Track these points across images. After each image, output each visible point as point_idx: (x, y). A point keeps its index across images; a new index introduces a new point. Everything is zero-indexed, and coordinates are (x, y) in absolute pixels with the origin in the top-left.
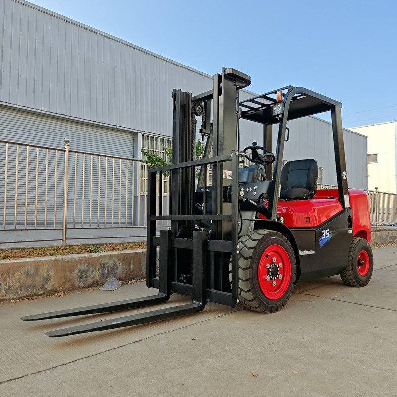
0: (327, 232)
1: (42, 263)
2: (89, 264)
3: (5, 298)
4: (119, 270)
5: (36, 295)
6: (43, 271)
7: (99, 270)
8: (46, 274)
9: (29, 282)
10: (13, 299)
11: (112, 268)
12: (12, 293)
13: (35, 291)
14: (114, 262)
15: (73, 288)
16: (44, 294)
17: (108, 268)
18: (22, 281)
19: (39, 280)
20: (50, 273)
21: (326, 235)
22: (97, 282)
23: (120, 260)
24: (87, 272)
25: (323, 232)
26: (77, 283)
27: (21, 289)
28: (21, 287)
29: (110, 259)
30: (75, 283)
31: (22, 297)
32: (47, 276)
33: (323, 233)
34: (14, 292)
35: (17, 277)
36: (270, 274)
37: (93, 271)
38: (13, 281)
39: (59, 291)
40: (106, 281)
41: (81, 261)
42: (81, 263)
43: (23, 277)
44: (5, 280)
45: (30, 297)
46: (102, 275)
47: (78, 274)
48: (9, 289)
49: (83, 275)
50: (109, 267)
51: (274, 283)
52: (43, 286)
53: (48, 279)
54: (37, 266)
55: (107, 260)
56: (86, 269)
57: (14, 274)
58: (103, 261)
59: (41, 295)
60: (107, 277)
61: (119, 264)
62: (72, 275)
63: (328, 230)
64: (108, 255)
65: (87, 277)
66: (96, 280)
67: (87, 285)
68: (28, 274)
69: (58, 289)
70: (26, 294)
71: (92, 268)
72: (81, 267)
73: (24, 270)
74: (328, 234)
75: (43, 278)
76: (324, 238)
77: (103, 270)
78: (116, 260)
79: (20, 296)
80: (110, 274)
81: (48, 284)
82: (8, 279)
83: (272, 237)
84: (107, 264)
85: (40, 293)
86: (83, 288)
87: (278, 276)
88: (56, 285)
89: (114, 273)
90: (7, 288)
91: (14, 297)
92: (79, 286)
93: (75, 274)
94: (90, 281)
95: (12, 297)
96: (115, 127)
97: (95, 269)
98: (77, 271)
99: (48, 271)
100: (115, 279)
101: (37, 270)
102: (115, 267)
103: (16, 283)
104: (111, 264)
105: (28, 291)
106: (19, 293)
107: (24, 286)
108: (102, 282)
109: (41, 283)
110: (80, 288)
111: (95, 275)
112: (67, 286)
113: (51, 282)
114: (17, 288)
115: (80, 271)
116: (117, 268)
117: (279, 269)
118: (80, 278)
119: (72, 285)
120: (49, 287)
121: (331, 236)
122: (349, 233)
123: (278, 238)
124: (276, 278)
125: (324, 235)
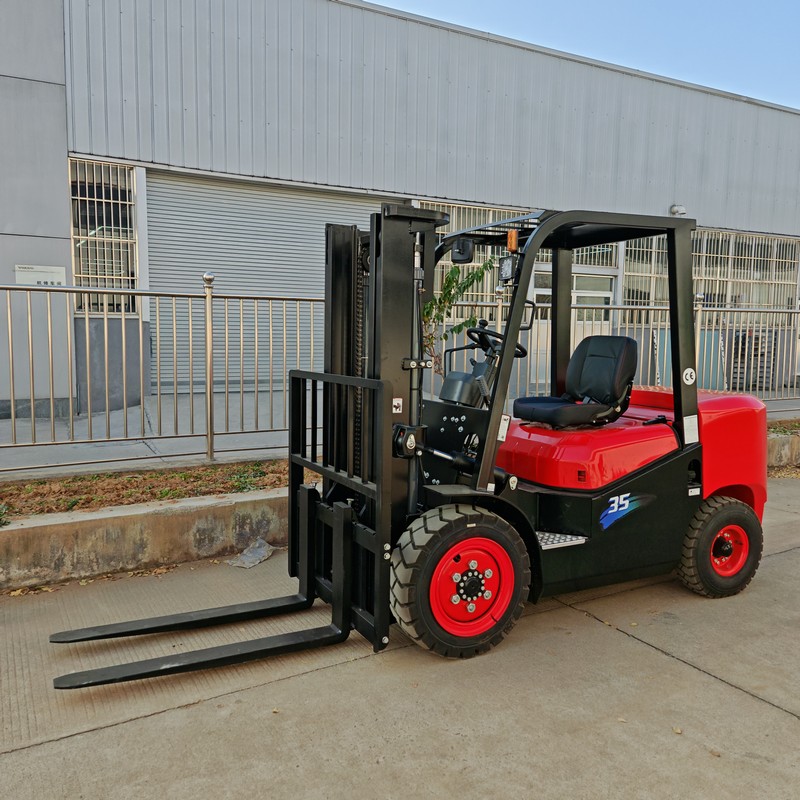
0: (625, 499)
1: (132, 520)
2: (215, 518)
3: (73, 576)
4: (272, 527)
5: (123, 570)
6: (134, 533)
7: (234, 528)
8: (138, 538)
9: (111, 550)
10: (85, 578)
11: (259, 523)
12: (83, 569)
13: (121, 565)
14: (263, 512)
15: (188, 559)
16: (137, 568)
17: (251, 523)
18: (99, 549)
19: (128, 548)
20: (145, 535)
21: (620, 506)
22: (232, 547)
23: (274, 509)
24: (212, 531)
25: (611, 499)
26: (194, 551)
27: (97, 562)
28: (97, 559)
29: (255, 509)
30: (191, 550)
31: (99, 575)
32: (141, 539)
33: (613, 502)
34: (85, 566)
35: (91, 544)
36: (462, 591)
37: (222, 530)
38: (84, 550)
39: (162, 564)
40: (248, 545)
41: (200, 513)
42: (200, 517)
43: (100, 544)
44: (70, 549)
45: (113, 575)
46: (241, 535)
47: (195, 535)
48: (78, 563)
49: (205, 537)
50: (254, 521)
51: (471, 608)
52: (134, 557)
53: (142, 546)
54: (124, 524)
55: (249, 510)
56: (210, 526)
57: (85, 539)
58: (242, 512)
59: (132, 570)
60: (249, 538)
61: (273, 516)
62: (185, 537)
63: (628, 495)
64: (251, 502)
65: (212, 540)
66: (228, 545)
67: (213, 552)
68: (108, 537)
69: (161, 561)
70: (107, 569)
71: (220, 525)
72: (201, 524)
73: (100, 532)
74: (627, 502)
75: (135, 543)
76: (616, 510)
77: (242, 527)
78: (267, 509)
79: (96, 573)
80: (254, 533)
81: (143, 553)
82: (76, 548)
83: (468, 526)
84: (249, 517)
85: (130, 567)
86: (206, 557)
87: (480, 594)
88: (157, 555)
89: (262, 531)
90: (75, 560)
91: (87, 574)
92: (199, 555)
93: (191, 537)
94: (217, 546)
95: (83, 574)
96: (364, 192)
97: (226, 526)
98: (194, 530)
99: (142, 532)
100: (264, 542)
101: (123, 530)
102: (264, 522)
103: (89, 552)
104: (256, 516)
105: (109, 565)
106: (95, 568)
107: (103, 557)
108: (240, 547)
109: (131, 552)
110: (199, 558)
111: (227, 536)
112: (176, 556)
113: (149, 550)
114: (92, 561)
115: (198, 531)
116: (269, 522)
117: (483, 582)
118: (200, 542)
119: (186, 554)
120: (145, 558)
121: (636, 505)
122: (690, 494)
123: (484, 525)
124: (475, 598)
125: (615, 505)
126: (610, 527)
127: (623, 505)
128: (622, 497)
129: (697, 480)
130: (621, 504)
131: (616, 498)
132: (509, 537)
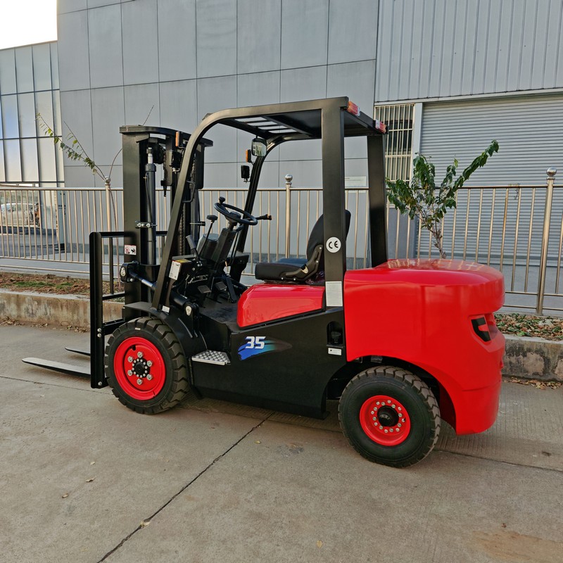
0: (260, 340)
21: (256, 345)
25: (248, 338)
33: (250, 340)
36: (133, 369)
51: (139, 382)
63: (264, 338)
74: (262, 343)
76: (252, 347)
83: (136, 329)
117: (146, 368)
121: (270, 348)
122: (330, 352)
123: (146, 331)
124: (141, 376)
125: (252, 343)
126: (248, 360)
127: (260, 345)
128: (258, 338)
129: (340, 342)
130: (257, 344)
131: (252, 338)
132: (162, 344)
